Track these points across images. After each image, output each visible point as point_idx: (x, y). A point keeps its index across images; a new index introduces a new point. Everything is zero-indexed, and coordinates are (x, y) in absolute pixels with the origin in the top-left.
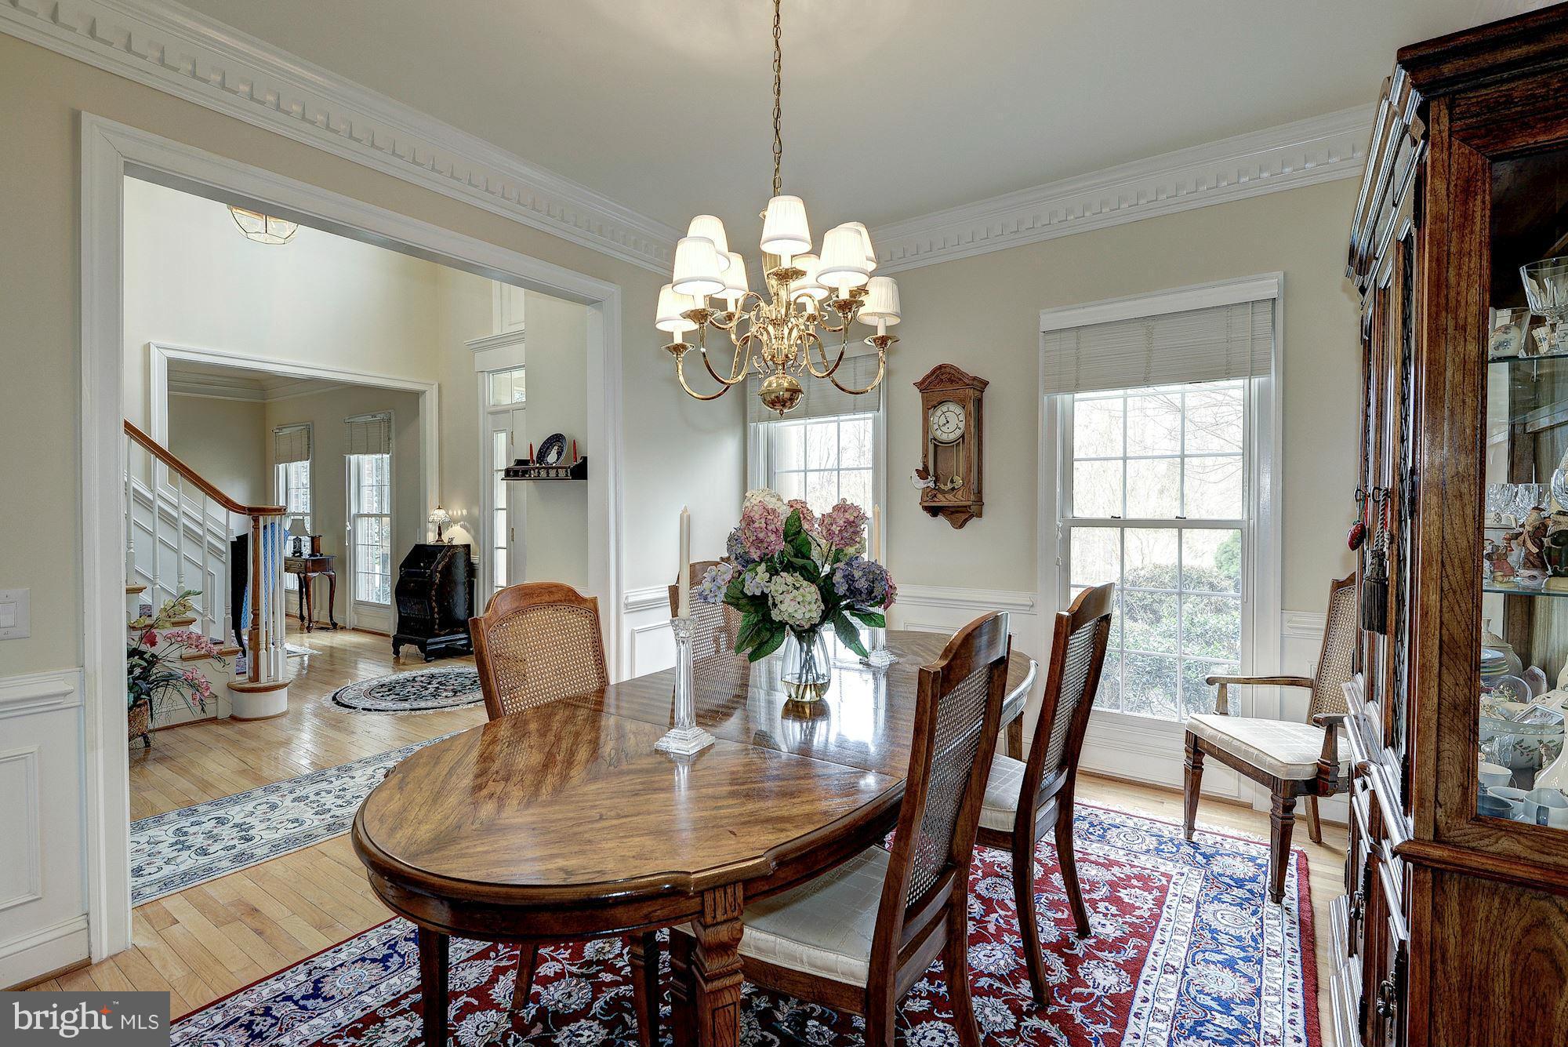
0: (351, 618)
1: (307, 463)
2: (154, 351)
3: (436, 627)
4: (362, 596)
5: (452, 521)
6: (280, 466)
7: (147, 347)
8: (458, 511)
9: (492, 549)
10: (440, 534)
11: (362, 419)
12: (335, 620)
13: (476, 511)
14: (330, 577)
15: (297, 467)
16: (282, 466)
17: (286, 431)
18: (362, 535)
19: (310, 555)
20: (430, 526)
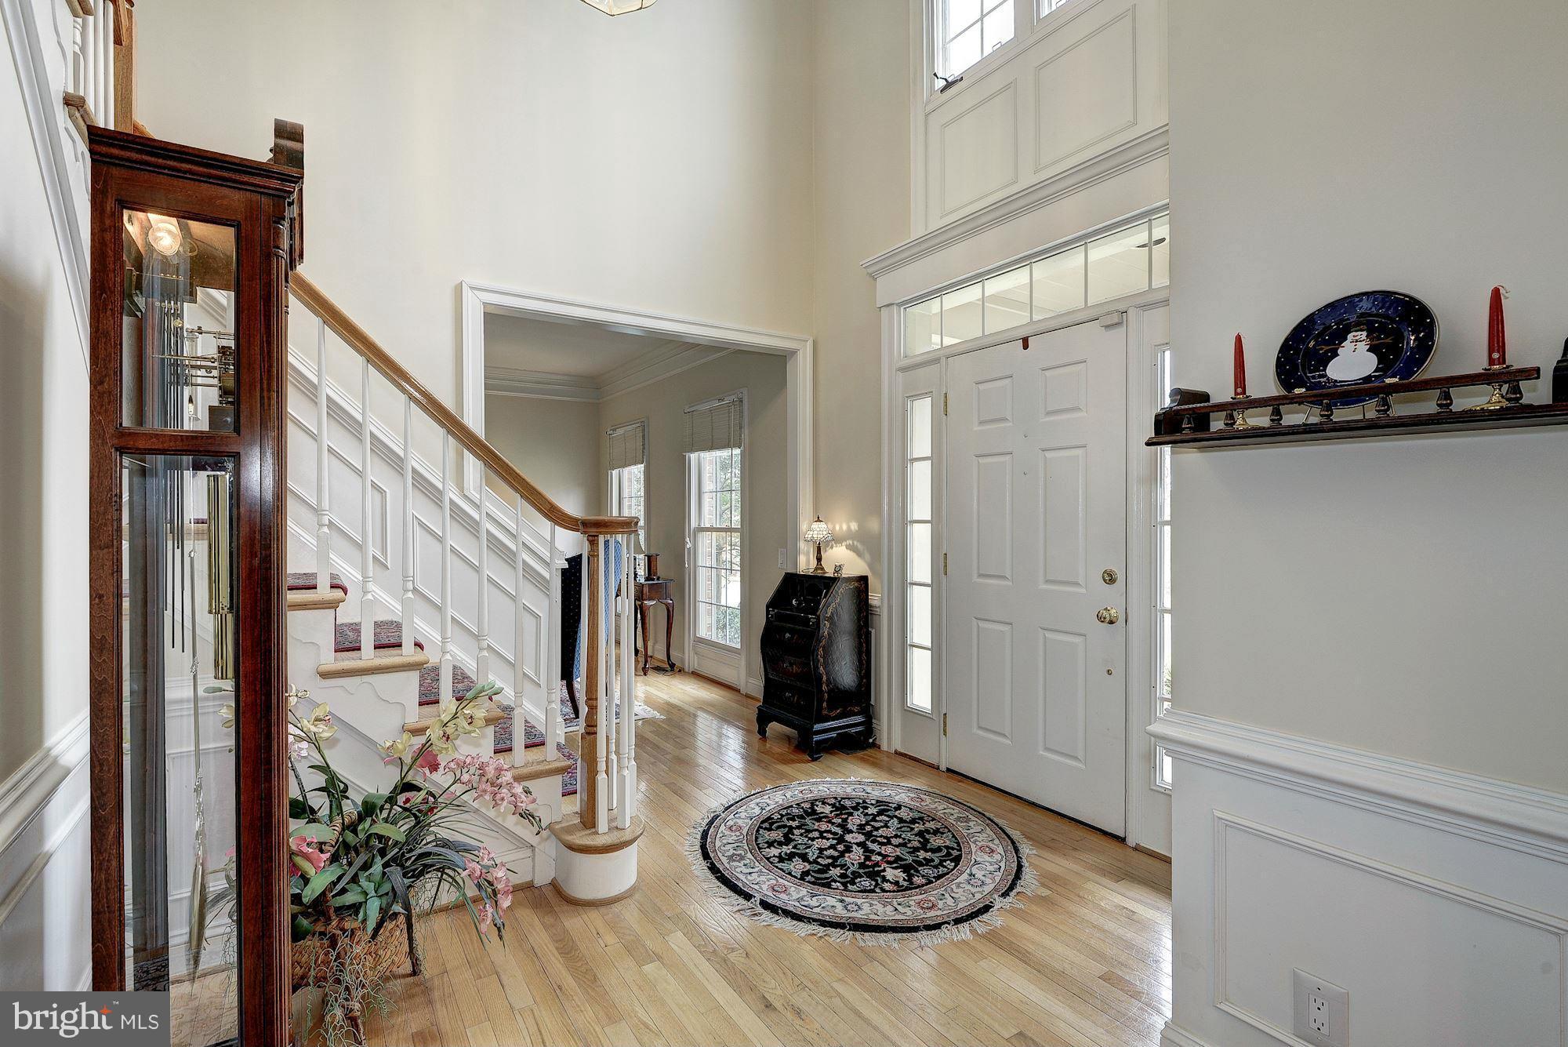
0: (689, 658)
1: (641, 467)
2: (468, 296)
3: (825, 704)
4: (703, 632)
5: (836, 540)
6: (614, 472)
7: (458, 290)
8: (843, 524)
9: (905, 584)
10: (819, 559)
11: (706, 407)
12: (673, 660)
13: (874, 525)
14: (667, 605)
15: (630, 473)
16: (615, 473)
17: (620, 432)
18: (702, 554)
19: (647, 579)
20: (802, 545)
